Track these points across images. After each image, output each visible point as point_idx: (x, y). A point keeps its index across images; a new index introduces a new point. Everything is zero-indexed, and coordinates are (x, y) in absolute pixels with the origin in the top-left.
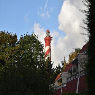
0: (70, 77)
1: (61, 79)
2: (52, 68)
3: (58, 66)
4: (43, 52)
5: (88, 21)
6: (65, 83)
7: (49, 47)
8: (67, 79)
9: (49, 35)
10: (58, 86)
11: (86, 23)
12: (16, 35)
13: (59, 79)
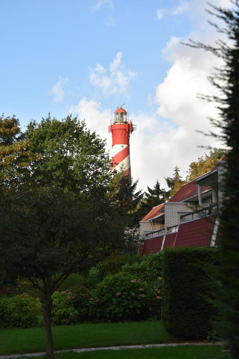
0: (192, 213)
1: (163, 216)
2: (134, 193)
3: (153, 188)
4: (102, 157)
5: (224, 121)
6: (176, 226)
7: (125, 146)
8: (182, 217)
9: (124, 120)
10: (152, 233)
11: (218, 123)
12: (16, 118)
13: (157, 217)
